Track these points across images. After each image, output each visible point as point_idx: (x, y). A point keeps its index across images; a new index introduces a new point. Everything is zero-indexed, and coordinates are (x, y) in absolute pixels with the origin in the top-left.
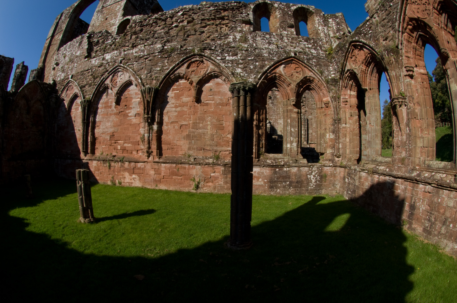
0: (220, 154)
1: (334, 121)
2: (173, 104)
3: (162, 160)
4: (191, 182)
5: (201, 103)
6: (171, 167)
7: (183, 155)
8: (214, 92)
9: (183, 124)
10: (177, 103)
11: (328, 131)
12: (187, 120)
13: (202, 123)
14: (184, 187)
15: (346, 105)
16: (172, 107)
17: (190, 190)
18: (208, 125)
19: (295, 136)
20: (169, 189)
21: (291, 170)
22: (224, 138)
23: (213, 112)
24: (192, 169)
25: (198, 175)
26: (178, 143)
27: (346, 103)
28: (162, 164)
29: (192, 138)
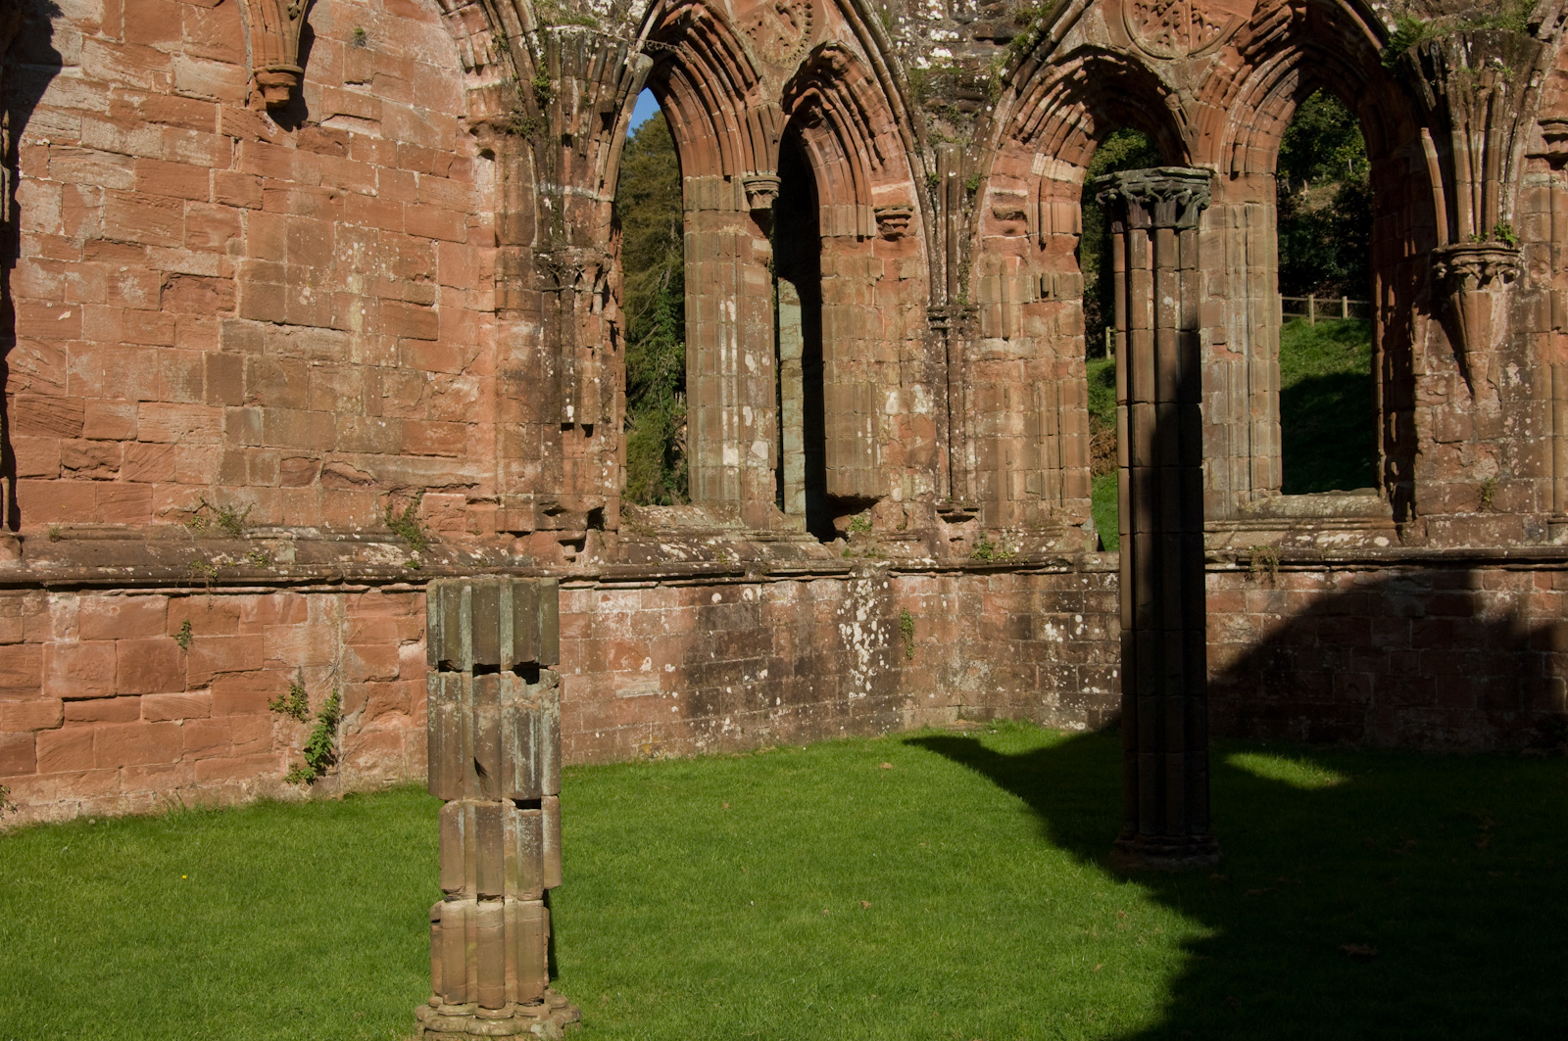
0: (421, 508)
1: (933, 319)
2: (102, 85)
3: (43, 563)
4: (280, 724)
5: (299, 127)
6: (127, 614)
7: (183, 515)
8: (380, 58)
9: (184, 268)
10: (134, 90)
11: (892, 375)
12: (214, 243)
13: (315, 283)
14: (224, 770)
15: (1010, 232)
16: (87, 113)
17: (274, 785)
18: (347, 298)
19: (761, 400)
20: (109, 812)
21: (772, 596)
22: (441, 401)
23: (377, 210)
24: (283, 621)
25: (327, 664)
26: (144, 421)
27: (1013, 224)
28: (53, 598)
29: (251, 383)
